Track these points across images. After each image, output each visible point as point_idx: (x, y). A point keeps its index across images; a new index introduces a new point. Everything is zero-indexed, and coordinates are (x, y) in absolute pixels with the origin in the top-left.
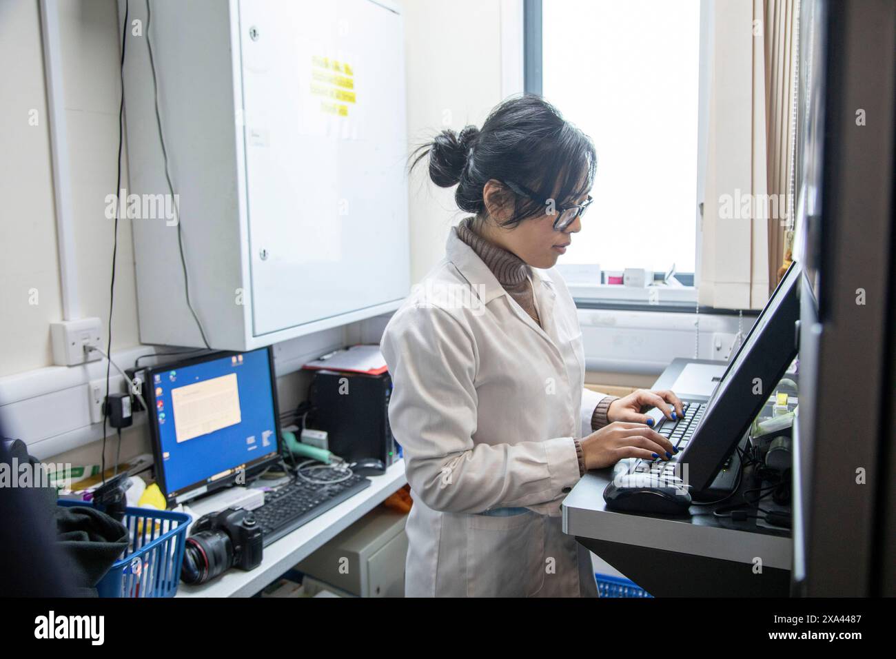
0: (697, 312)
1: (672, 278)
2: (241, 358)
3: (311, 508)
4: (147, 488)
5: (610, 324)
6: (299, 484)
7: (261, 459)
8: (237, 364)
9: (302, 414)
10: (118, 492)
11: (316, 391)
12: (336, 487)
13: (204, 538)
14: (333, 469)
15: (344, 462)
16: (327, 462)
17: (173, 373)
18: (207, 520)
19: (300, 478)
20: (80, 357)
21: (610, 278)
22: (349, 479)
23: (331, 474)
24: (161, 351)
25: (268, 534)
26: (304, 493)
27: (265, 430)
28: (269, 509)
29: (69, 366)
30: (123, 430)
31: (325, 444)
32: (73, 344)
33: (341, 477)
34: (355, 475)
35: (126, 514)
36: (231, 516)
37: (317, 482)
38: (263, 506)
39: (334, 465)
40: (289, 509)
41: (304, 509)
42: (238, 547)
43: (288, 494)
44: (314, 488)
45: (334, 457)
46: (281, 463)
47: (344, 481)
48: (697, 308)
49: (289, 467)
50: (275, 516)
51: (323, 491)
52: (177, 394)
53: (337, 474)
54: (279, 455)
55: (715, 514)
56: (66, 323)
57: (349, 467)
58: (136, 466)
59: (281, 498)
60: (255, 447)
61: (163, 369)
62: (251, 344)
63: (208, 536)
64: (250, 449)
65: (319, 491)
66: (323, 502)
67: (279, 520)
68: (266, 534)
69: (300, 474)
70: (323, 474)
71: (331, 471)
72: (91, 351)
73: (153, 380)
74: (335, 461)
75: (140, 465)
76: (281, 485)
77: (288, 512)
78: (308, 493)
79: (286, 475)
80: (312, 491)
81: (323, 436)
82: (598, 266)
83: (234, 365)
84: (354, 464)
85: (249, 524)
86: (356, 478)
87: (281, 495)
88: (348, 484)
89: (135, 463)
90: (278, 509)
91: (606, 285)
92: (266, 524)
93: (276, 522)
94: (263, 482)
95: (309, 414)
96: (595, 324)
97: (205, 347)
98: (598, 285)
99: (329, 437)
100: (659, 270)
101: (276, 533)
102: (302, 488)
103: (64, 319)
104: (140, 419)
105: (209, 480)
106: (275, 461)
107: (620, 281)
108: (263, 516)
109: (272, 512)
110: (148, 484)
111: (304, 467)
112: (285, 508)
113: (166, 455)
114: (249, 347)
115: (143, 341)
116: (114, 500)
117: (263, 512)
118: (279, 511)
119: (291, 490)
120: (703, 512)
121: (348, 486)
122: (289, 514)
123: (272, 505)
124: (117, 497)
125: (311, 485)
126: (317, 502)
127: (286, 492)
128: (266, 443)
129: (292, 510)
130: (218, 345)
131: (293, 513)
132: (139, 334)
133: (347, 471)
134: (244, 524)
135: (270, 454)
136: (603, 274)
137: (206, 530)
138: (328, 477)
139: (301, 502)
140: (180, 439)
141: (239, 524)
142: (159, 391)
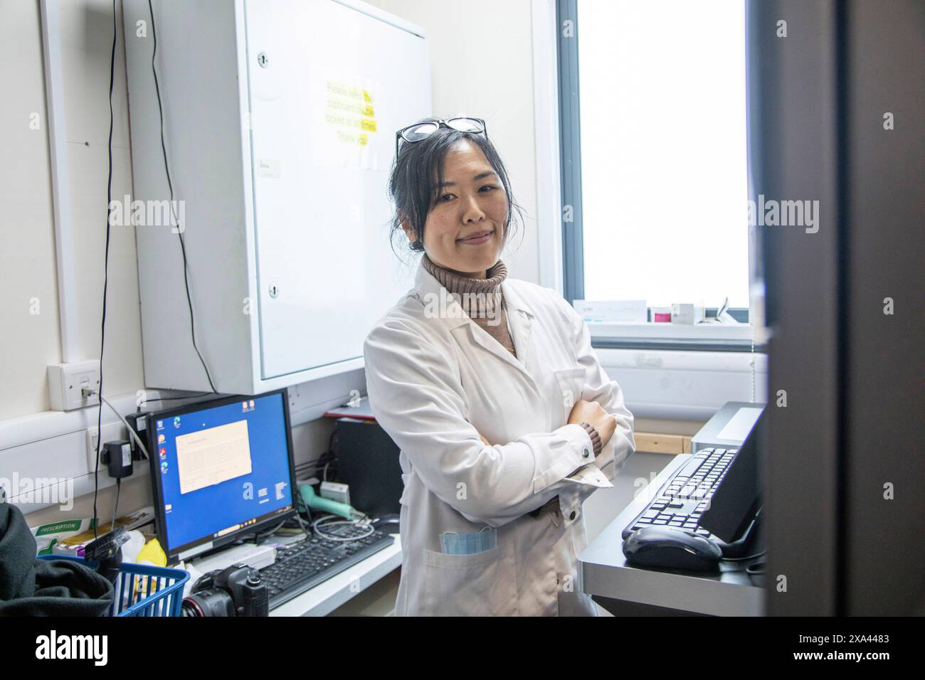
0: (753, 350)
1: (724, 314)
2: (252, 403)
3: (326, 567)
4: (146, 543)
5: (656, 365)
6: (315, 541)
7: (273, 513)
8: (248, 410)
9: (324, 465)
10: (112, 546)
11: (337, 440)
12: (355, 545)
13: (203, 597)
14: (354, 524)
15: (367, 517)
16: (349, 517)
17: (178, 419)
18: (209, 578)
19: (317, 534)
20: (77, 402)
21: (656, 314)
22: (369, 536)
23: (350, 530)
24: (168, 396)
25: (277, 594)
26: (320, 551)
27: (279, 482)
28: (280, 567)
29: (66, 411)
30: (122, 480)
31: (347, 498)
32: (71, 387)
33: (362, 534)
34: (377, 532)
35: (120, 571)
36: (234, 574)
37: (335, 539)
38: (274, 565)
39: (356, 521)
40: (301, 567)
41: (318, 568)
42: (241, 609)
43: (303, 552)
44: (331, 545)
45: (355, 512)
46: (297, 517)
47: (365, 538)
48: (753, 347)
49: (306, 523)
50: (286, 575)
51: (341, 550)
52: (182, 442)
53: (357, 530)
54: (294, 510)
55: (748, 571)
56: (64, 366)
57: (371, 524)
58: (137, 519)
59: (294, 556)
60: (267, 500)
61: (166, 414)
62: (260, 387)
63: (208, 595)
64: (261, 502)
65: (335, 549)
66: (339, 561)
67: (289, 580)
68: (273, 595)
69: (316, 530)
70: (342, 531)
71: (351, 527)
72: (89, 395)
73: (156, 426)
74: (357, 516)
75: (142, 519)
76: (297, 542)
77: (301, 571)
78: (323, 551)
79: (304, 532)
80: (328, 550)
81: (344, 488)
82: (645, 302)
83: (244, 411)
84: (377, 520)
85: (254, 583)
86: (377, 535)
87: (294, 553)
88: (368, 542)
89: (137, 516)
90: (290, 568)
91: (653, 323)
92: (275, 584)
93: (287, 582)
94: (277, 539)
95: (330, 466)
96: (640, 365)
97: (212, 391)
98: (645, 323)
99: (351, 491)
100: (711, 305)
101: (286, 594)
102: (318, 545)
103: (62, 362)
104: (142, 469)
105: (216, 535)
106: (290, 515)
107: (667, 318)
108: (274, 576)
109: (284, 571)
110: (148, 539)
111: (323, 522)
112: (297, 567)
113: (168, 507)
114: (257, 391)
115: (148, 386)
116: (107, 555)
117: (274, 571)
118: (291, 570)
119: (306, 547)
120: (735, 569)
121: (368, 544)
122: (302, 573)
123: (284, 563)
124: (110, 551)
125: (328, 542)
126: (333, 561)
127: (300, 550)
128: (279, 496)
129: (304, 570)
130: (225, 389)
131: (305, 572)
132: (144, 378)
133: (369, 528)
134: (248, 583)
135: (285, 508)
136: (649, 312)
137: (208, 589)
138: (348, 534)
139: (316, 560)
140: (184, 490)
141: (243, 582)
142: (161, 438)
